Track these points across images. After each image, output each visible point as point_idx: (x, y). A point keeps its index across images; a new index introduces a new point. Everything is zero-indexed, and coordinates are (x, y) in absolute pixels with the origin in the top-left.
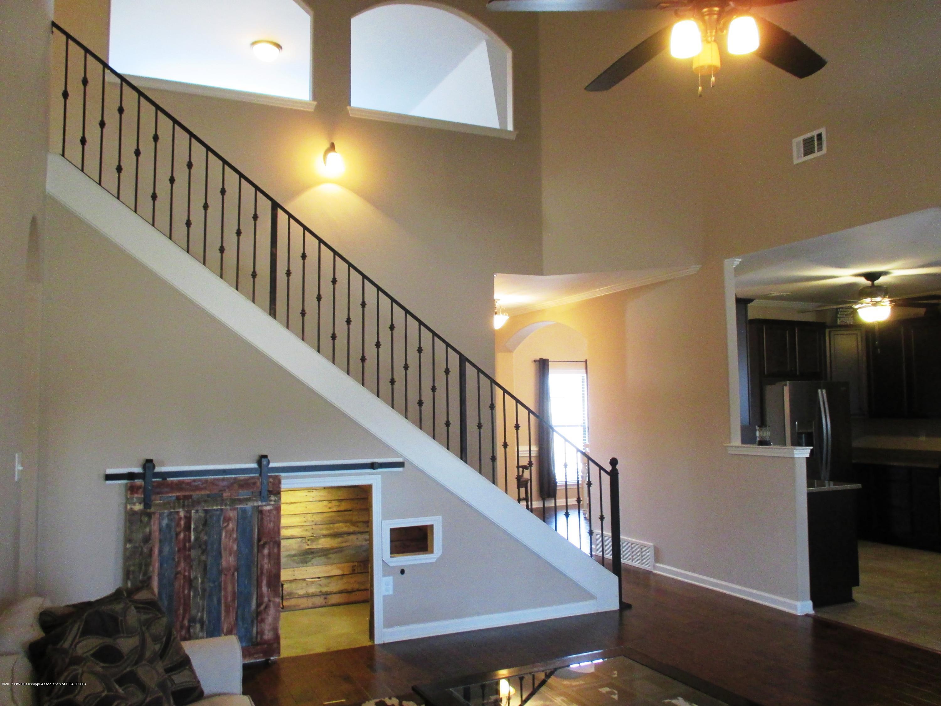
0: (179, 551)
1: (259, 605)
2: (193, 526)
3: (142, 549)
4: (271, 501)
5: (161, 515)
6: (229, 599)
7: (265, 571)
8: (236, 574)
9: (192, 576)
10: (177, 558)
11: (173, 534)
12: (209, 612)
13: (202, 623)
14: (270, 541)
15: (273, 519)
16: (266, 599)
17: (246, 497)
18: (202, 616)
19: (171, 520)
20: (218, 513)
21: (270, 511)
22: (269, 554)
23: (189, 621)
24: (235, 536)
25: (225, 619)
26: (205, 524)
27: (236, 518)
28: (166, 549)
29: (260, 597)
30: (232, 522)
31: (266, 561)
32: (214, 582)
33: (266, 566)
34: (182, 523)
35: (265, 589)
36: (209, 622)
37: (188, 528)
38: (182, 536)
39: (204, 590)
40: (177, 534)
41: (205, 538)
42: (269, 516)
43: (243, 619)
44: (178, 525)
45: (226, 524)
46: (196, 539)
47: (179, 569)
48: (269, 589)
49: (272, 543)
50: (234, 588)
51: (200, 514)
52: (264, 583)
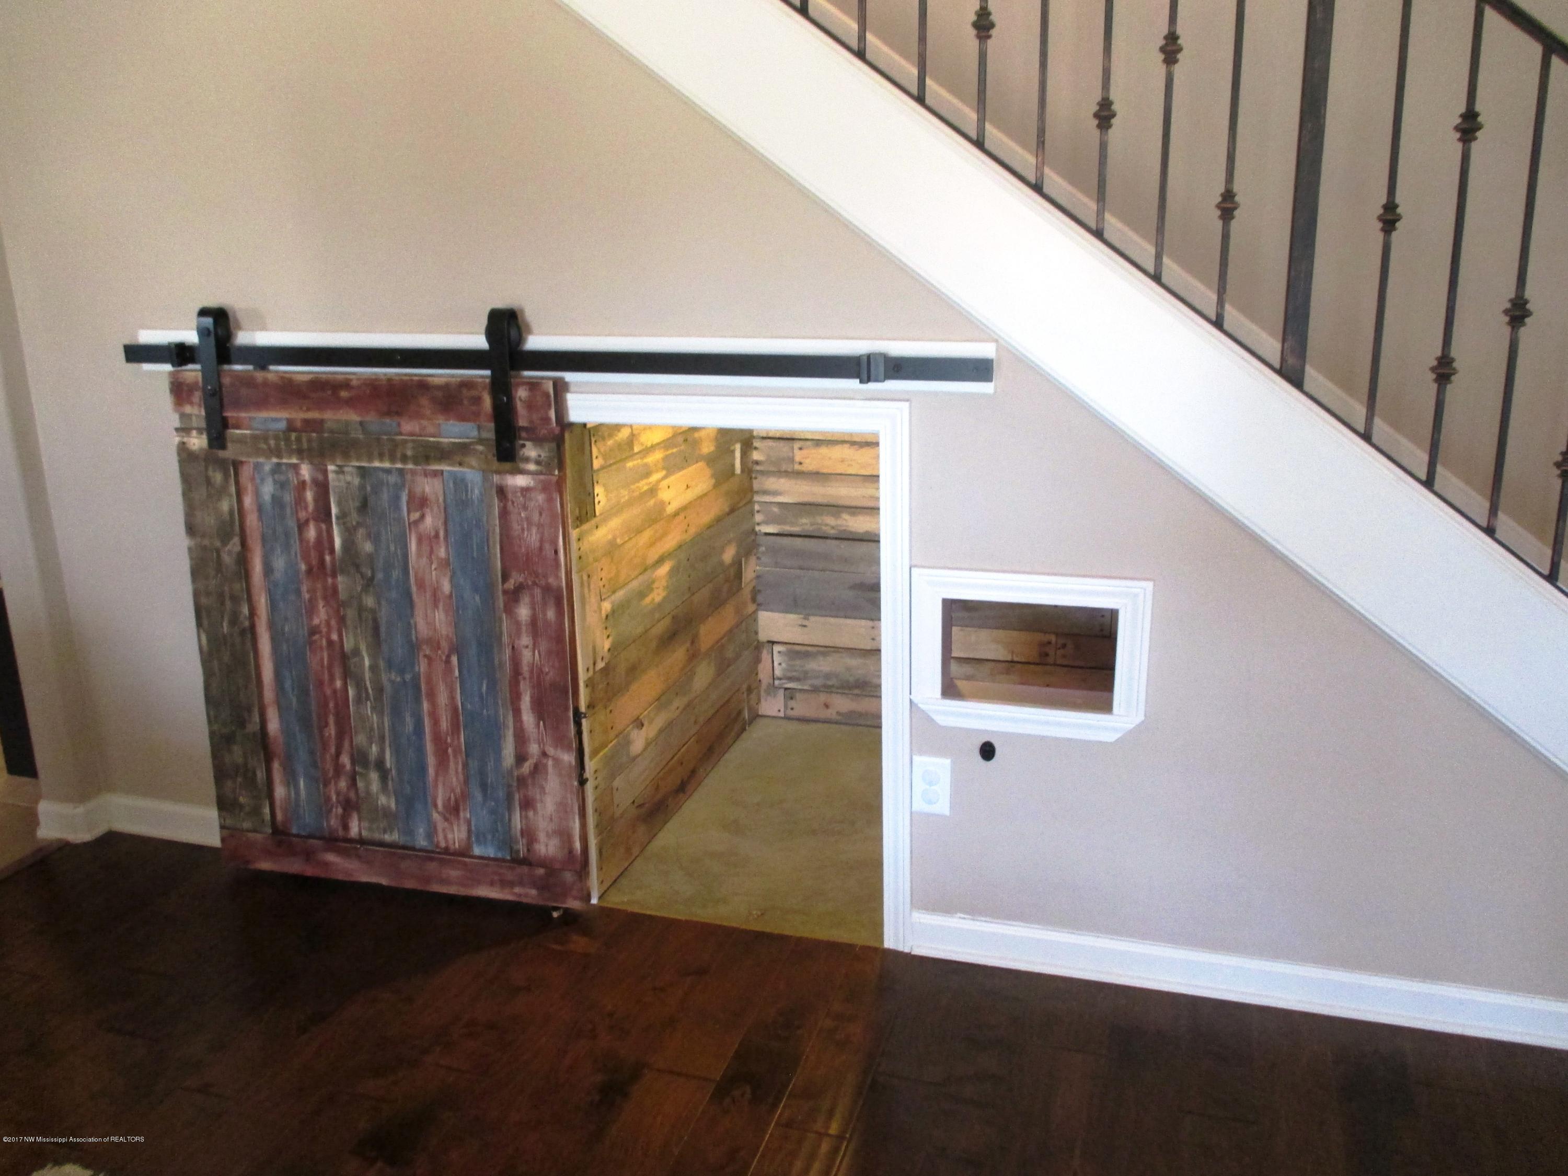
0: (309, 571)
1: (521, 758)
2: (334, 510)
3: (219, 556)
4: (527, 460)
5: (257, 467)
6: (444, 725)
7: (525, 669)
8: (454, 659)
9: (348, 645)
10: (308, 591)
11: (292, 524)
12: (398, 751)
13: (384, 775)
14: (535, 583)
15: (536, 517)
16: (534, 749)
17: (457, 440)
18: (382, 751)
19: (282, 485)
20: (392, 479)
21: (525, 490)
22: (534, 622)
23: (353, 762)
24: (442, 553)
25: (437, 774)
26: (364, 506)
27: (441, 499)
28: (279, 563)
29: (521, 738)
30: (432, 510)
31: (525, 640)
32: (402, 672)
33: (527, 656)
34: (309, 495)
35: (528, 718)
36: (399, 772)
37: (323, 514)
38: (311, 533)
39: (379, 690)
40: (302, 526)
41: (368, 547)
42: (525, 508)
43: (484, 787)
44: (300, 500)
45: (415, 516)
46: (349, 544)
47: (316, 621)
48: (541, 722)
49: (537, 591)
50: (452, 698)
51: (349, 478)
52: (526, 702)
